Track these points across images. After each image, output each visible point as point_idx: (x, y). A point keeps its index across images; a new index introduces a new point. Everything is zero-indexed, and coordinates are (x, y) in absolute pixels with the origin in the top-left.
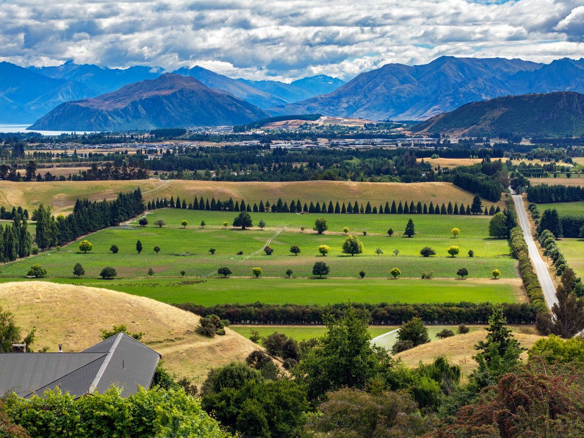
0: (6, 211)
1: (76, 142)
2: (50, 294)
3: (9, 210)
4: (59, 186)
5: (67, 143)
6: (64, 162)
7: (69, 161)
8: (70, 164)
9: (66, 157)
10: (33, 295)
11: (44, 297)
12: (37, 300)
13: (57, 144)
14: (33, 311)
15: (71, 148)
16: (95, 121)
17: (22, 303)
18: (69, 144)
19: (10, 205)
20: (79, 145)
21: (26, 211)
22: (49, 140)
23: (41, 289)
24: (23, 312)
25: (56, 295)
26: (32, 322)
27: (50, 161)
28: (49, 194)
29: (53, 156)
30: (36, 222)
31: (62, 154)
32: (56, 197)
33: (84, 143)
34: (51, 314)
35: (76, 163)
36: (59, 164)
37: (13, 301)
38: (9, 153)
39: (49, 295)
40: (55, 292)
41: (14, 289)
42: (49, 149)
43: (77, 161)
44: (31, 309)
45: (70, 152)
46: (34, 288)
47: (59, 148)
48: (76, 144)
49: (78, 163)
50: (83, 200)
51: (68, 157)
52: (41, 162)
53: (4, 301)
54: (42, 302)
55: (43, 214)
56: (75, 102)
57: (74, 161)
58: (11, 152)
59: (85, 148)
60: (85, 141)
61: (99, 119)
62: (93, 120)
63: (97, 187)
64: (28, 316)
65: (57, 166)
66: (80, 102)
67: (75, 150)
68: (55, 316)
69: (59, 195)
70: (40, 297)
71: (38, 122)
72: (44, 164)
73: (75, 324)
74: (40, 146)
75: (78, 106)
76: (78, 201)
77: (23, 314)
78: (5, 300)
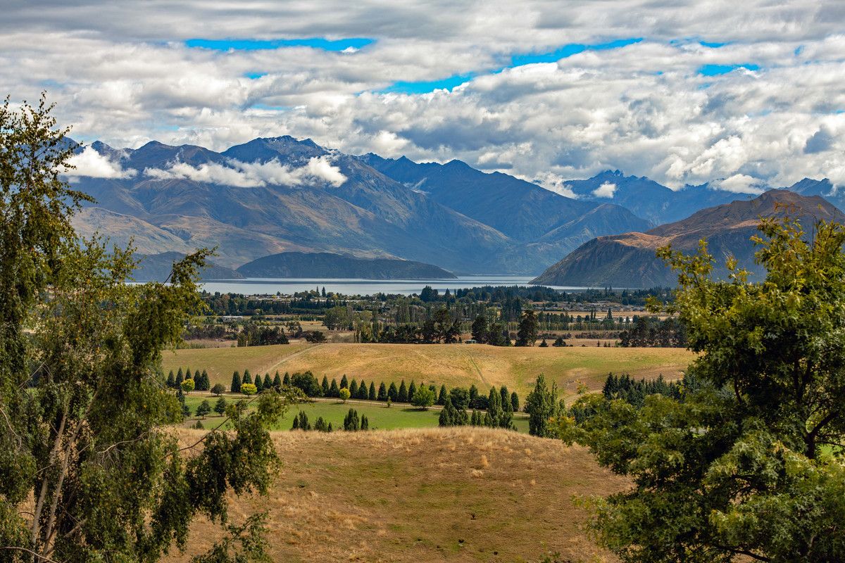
0: (480, 394)
1: (611, 301)
3: (483, 392)
5: (596, 302)
6: (589, 329)
7: (598, 328)
8: (599, 332)
9: (593, 322)
13: (579, 304)
15: (603, 310)
16: (645, 271)
18: (600, 304)
19: (487, 385)
20: (617, 305)
21: (514, 395)
22: (564, 297)
27: (565, 328)
28: (560, 368)
29: (571, 320)
30: (528, 415)
31: (587, 317)
32: (571, 374)
33: (625, 303)
35: (610, 332)
36: (580, 333)
38: (496, 315)
42: (564, 310)
43: (612, 329)
45: (601, 316)
47: (582, 309)
48: (612, 304)
49: (613, 332)
50: (619, 378)
51: (597, 322)
52: (551, 328)
55: (544, 394)
56: (611, 238)
57: (607, 328)
58: (499, 313)
59: (626, 310)
60: (627, 300)
61: (652, 268)
62: (641, 269)
65: (577, 337)
66: (620, 238)
67: (610, 312)
69: (576, 370)
71: (549, 272)
72: (554, 332)
74: (549, 305)
75: (617, 245)
76: (610, 378)
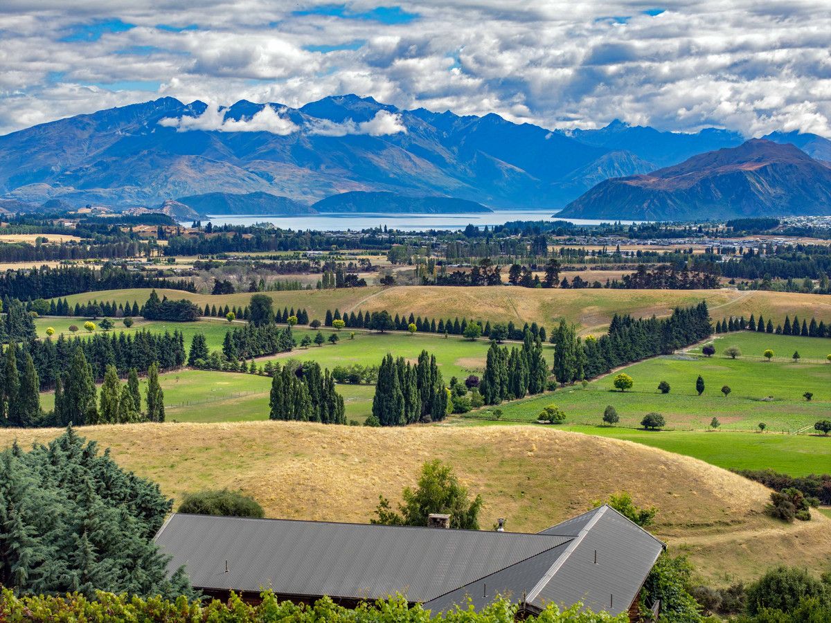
0: (516, 328)
1: (620, 235)
2: (550, 444)
3: (519, 327)
4: (591, 295)
5: (607, 236)
6: (601, 262)
7: (608, 262)
8: (610, 265)
9: (605, 256)
10: (525, 445)
11: (540, 450)
12: (529, 453)
13: (594, 238)
14: (523, 469)
15: (613, 243)
16: (649, 207)
17: (508, 455)
18: (611, 238)
19: (522, 320)
20: (624, 239)
21: (542, 329)
22: (582, 231)
23: (537, 437)
24: (509, 470)
25: (557, 447)
26: (519, 485)
27: (582, 262)
28: (577, 307)
29: (587, 254)
30: (555, 345)
31: (600, 251)
32: (586, 311)
33: (631, 237)
34: (549, 475)
35: (618, 264)
36: (594, 265)
37: (494, 452)
38: (526, 249)
39: (547, 447)
40: (556, 443)
41: (498, 435)
42: (581, 245)
43: (620, 262)
44: (520, 465)
45: (611, 250)
46: (526, 435)
47: (596, 243)
48: (620, 238)
49: (621, 264)
50: (622, 317)
51: (608, 256)
52: (570, 262)
53: (482, 452)
54: (537, 456)
55: (564, 333)
56: (620, 179)
57: (615, 262)
58: (529, 247)
59: (632, 244)
60: (633, 234)
61: (654, 204)
62: (645, 205)
63: (644, 298)
64: (514, 476)
65: (592, 269)
66: (628, 179)
67: (618, 247)
68: (554, 478)
69: (590, 308)
70: (535, 448)
71: (569, 207)
72: (574, 265)
73: (582, 491)
74: (569, 240)
75: (625, 184)
76: (615, 317)
77: (507, 473)
78: (484, 450)
